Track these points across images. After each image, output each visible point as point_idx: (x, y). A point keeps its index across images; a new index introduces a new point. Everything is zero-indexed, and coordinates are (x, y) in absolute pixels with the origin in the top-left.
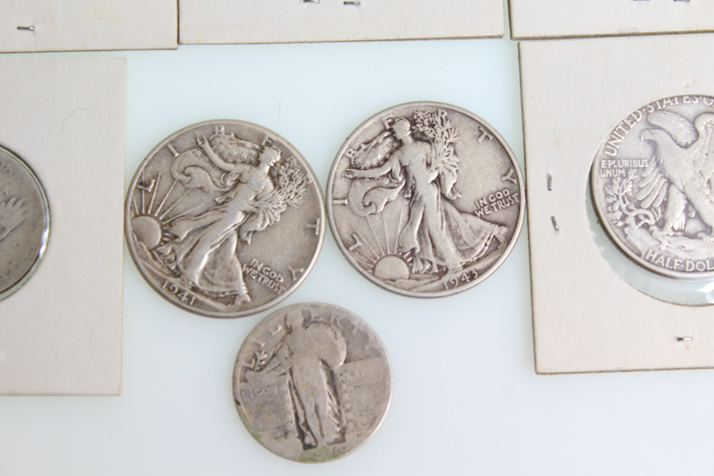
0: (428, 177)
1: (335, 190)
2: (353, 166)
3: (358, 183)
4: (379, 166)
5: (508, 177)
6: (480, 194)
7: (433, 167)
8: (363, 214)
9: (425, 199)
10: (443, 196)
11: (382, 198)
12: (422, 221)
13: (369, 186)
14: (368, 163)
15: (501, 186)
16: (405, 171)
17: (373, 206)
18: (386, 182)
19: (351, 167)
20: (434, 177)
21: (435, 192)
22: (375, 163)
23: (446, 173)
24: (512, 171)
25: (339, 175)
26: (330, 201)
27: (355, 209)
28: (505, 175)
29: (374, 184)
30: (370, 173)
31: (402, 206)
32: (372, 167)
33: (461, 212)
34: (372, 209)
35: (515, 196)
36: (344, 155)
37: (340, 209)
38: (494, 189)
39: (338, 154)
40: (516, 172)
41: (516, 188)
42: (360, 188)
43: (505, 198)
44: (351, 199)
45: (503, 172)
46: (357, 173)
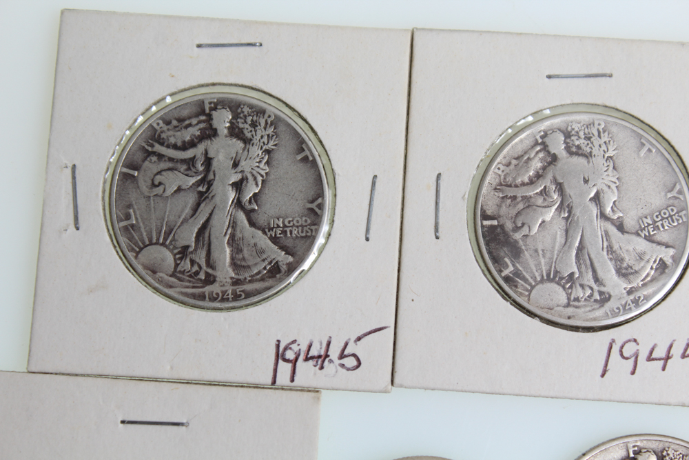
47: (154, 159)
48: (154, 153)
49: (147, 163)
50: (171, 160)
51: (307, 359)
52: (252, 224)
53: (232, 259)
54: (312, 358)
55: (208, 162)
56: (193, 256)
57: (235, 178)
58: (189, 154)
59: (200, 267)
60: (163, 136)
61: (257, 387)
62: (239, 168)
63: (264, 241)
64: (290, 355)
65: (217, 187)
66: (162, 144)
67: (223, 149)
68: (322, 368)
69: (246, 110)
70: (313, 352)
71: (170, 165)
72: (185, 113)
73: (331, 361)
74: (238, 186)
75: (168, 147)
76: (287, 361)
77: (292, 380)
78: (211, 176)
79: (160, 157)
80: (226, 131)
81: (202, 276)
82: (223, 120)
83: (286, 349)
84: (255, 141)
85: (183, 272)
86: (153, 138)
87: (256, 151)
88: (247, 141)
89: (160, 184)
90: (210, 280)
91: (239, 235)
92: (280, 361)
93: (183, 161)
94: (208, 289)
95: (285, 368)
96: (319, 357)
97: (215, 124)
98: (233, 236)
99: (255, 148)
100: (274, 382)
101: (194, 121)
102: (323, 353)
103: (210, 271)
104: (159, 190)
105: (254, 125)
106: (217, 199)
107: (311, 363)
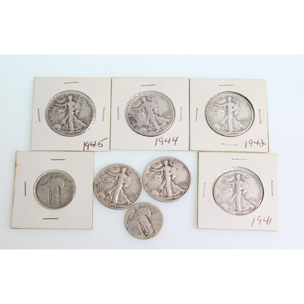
0: (169, 174)
1: (146, 172)
2: (152, 168)
3: (152, 172)
4: (158, 169)
5: (188, 179)
6: (180, 181)
7: (171, 172)
8: (151, 179)
9: (167, 179)
10: (172, 180)
11: (157, 177)
12: (165, 184)
13: (154, 173)
14: (156, 168)
15: (186, 180)
16: (164, 172)
17: (154, 178)
18: (159, 173)
19: (151, 168)
20: (171, 174)
21: (170, 178)
22: (157, 168)
23: (174, 174)
24: (189, 178)
25: (148, 169)
26: (144, 174)
27: (150, 177)
28: (188, 178)
29: (156, 173)
30: (155, 170)
31: (161, 180)
32: (156, 169)
33: (175, 184)
34: (154, 179)
35: (189, 183)
36: (150, 165)
37: (146, 177)
38: (184, 181)
39: (149, 164)
40: (190, 178)
41: (189, 182)
42: (152, 173)
43: (186, 183)
44: (149, 175)
45: (187, 177)
46: (152, 170)
47: (56, 106)
48: (56, 105)
49: (54, 108)
50: (59, 106)
51: (91, 145)
52: (78, 119)
53: (74, 126)
54: (92, 145)
55: (68, 106)
56: (65, 126)
57: (74, 109)
58: (63, 105)
59: (67, 128)
60: (58, 102)
61: (80, 151)
62: (74, 108)
63: (80, 122)
64: (87, 145)
65: (70, 112)
66: (57, 103)
67: (71, 104)
68: (94, 147)
69: (75, 96)
70: (92, 144)
71: (59, 108)
72: (62, 97)
73: (96, 145)
74: (74, 111)
75: (59, 104)
76: (87, 146)
77: (88, 150)
78: (68, 109)
79: (57, 106)
80: (71, 100)
81: (67, 130)
82: (70, 98)
83: (86, 143)
84: (77, 102)
85: (63, 129)
86: (55, 102)
87: (78, 104)
88: (76, 102)
89: (57, 111)
90: (69, 130)
91: (75, 121)
92: (85, 146)
93: (62, 107)
94: (69, 132)
95: (86, 147)
96: (94, 145)
97: (69, 99)
98: (74, 121)
99: (78, 103)
100: (84, 150)
101: (64, 98)
102: (94, 144)
103: (69, 129)
104: (57, 113)
105: (77, 98)
106: (70, 114)
107: (92, 146)
